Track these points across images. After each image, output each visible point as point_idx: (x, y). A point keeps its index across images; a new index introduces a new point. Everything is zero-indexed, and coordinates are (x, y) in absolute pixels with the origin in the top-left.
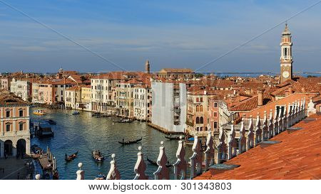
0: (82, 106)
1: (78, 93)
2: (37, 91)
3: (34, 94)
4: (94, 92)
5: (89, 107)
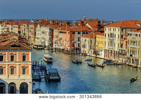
0: (96, 53)
2: (57, 37)
3: (55, 39)
4: (107, 39)
5: (102, 55)
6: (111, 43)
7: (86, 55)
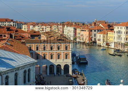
0: (108, 44)
1: (105, 36)
4: (116, 35)
6: (119, 37)
7: (100, 46)
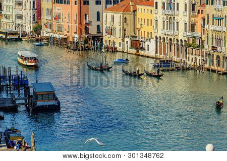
2: (50, 12)
3: (45, 18)
4: (160, 15)
5: (151, 48)
6: (170, 22)
7: (114, 50)
